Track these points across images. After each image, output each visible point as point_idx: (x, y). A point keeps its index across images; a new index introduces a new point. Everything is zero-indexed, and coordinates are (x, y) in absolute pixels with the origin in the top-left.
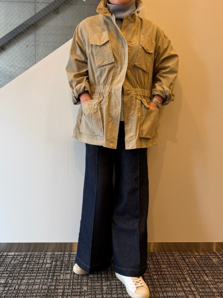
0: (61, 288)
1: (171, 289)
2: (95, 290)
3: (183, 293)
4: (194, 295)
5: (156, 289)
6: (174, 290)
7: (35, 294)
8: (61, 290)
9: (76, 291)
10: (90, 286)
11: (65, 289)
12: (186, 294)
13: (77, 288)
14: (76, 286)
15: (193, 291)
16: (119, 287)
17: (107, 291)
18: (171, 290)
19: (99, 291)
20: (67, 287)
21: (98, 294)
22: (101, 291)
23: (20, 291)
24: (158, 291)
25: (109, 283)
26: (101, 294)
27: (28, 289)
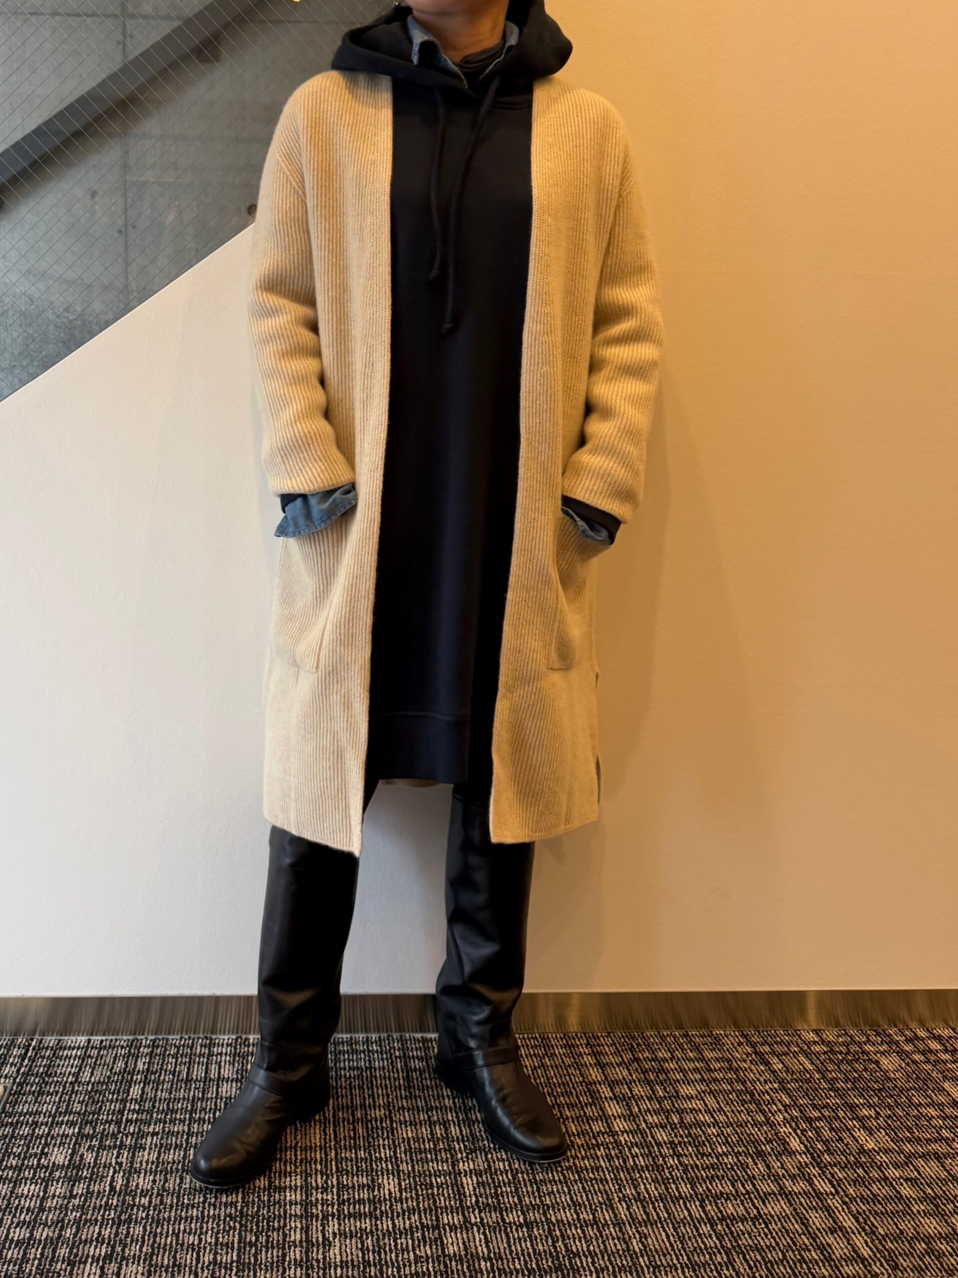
0: (296, 1186)
1: (733, 1186)
2: (433, 1194)
3: (782, 1203)
4: (828, 1211)
5: (673, 1186)
6: (744, 1192)
7: (195, 1210)
8: (295, 1191)
9: (357, 1197)
10: (409, 1177)
11: (312, 1188)
12: (795, 1209)
13: (359, 1186)
14: (353, 1178)
15: (822, 1194)
16: (524, 1180)
17: (481, 1196)
18: (734, 1192)
19: (449, 1197)
20: (319, 1180)
21: (446, 1208)
22: (454, 1197)
23: (133, 1200)
24: (682, 1198)
25: (481, 1163)
26: (457, 1209)
27: (164, 1190)
